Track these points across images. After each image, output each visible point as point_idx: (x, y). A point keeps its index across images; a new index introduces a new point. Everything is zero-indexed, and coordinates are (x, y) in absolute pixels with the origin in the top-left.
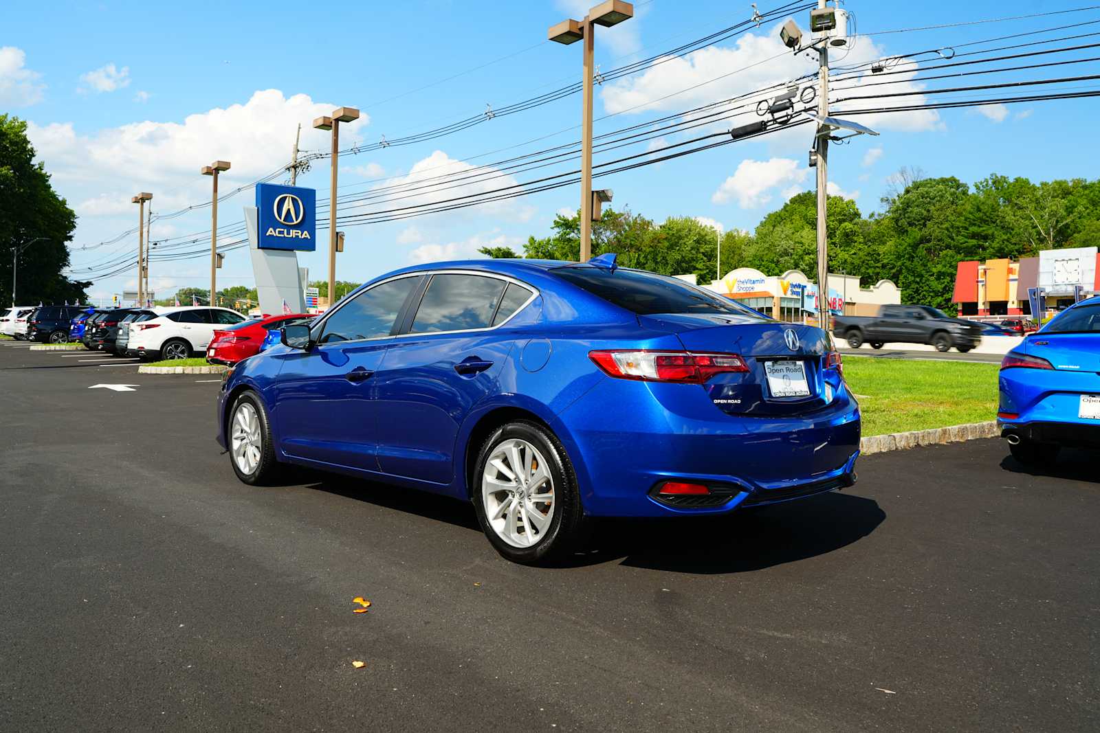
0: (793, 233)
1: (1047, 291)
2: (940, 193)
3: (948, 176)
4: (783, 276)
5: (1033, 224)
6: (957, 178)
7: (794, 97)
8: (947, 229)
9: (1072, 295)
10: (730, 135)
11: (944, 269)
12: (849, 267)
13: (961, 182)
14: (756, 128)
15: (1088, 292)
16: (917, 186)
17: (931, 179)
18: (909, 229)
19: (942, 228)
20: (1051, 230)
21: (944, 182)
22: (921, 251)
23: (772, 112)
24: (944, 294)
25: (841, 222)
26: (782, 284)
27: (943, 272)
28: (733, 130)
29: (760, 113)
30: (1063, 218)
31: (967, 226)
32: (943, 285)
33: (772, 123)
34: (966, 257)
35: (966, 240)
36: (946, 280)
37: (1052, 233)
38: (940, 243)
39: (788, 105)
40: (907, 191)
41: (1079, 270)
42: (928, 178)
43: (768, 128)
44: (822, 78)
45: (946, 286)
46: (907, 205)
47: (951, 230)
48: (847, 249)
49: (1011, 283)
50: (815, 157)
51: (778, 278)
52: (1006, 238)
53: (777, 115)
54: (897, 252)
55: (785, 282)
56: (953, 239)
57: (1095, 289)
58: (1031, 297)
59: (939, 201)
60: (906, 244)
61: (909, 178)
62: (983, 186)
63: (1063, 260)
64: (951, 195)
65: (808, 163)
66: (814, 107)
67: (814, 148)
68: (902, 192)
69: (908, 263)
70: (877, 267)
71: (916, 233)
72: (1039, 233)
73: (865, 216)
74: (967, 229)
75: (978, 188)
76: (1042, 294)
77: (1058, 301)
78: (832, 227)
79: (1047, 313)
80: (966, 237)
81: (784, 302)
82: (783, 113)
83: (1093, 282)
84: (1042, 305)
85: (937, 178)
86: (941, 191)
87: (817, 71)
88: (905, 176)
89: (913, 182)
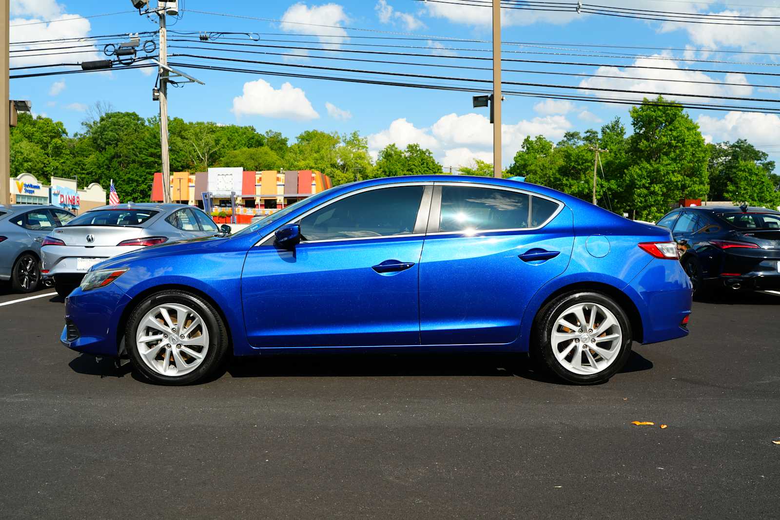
0: (13, 144)
1: (214, 194)
2: (127, 123)
3: (131, 112)
4: (18, 177)
5: (194, 150)
6: (137, 114)
7: (138, 46)
8: (133, 149)
9: (230, 197)
10: (81, 66)
11: (132, 177)
12: (60, 173)
13: (139, 117)
14: (104, 64)
15: (238, 196)
16: (109, 116)
17: (119, 112)
18: (107, 147)
19: (129, 149)
20: (206, 154)
21: (128, 115)
22: (115, 163)
23: (118, 55)
24: (132, 194)
25: (52, 137)
26: (17, 184)
27: (132, 179)
28: (83, 63)
29: (108, 53)
30: (213, 147)
31: (147, 148)
32: (132, 188)
33: (118, 62)
34: (147, 169)
35: (147, 157)
36: (134, 185)
37: (206, 157)
38: (128, 159)
39: (132, 51)
40: (102, 120)
41: (232, 182)
42: (117, 111)
43: (113, 66)
44: (162, 36)
45: (134, 188)
46: (103, 129)
47: (135, 149)
48: (58, 158)
49: (190, 188)
50: (158, 94)
51: (14, 179)
52: (174, 157)
53: (122, 57)
54: (98, 163)
55: (20, 182)
56: (137, 156)
57: (243, 194)
58: (204, 198)
59: (126, 129)
60: (105, 158)
61: (102, 109)
62: (153, 121)
63: (223, 175)
64: (135, 125)
65: (152, 97)
66: (156, 56)
67: (156, 86)
68: (98, 120)
69: (106, 172)
70: (84, 173)
71: (111, 151)
72: (199, 157)
73: (71, 135)
74: (147, 150)
75: (150, 122)
76: (211, 197)
77: (220, 201)
78: (45, 141)
79: (213, 208)
80: (147, 156)
81: (20, 198)
82: (128, 57)
83: (241, 189)
84: (211, 203)
85: (123, 112)
86: (128, 122)
87: (157, 30)
88: (100, 108)
89: (106, 113)
